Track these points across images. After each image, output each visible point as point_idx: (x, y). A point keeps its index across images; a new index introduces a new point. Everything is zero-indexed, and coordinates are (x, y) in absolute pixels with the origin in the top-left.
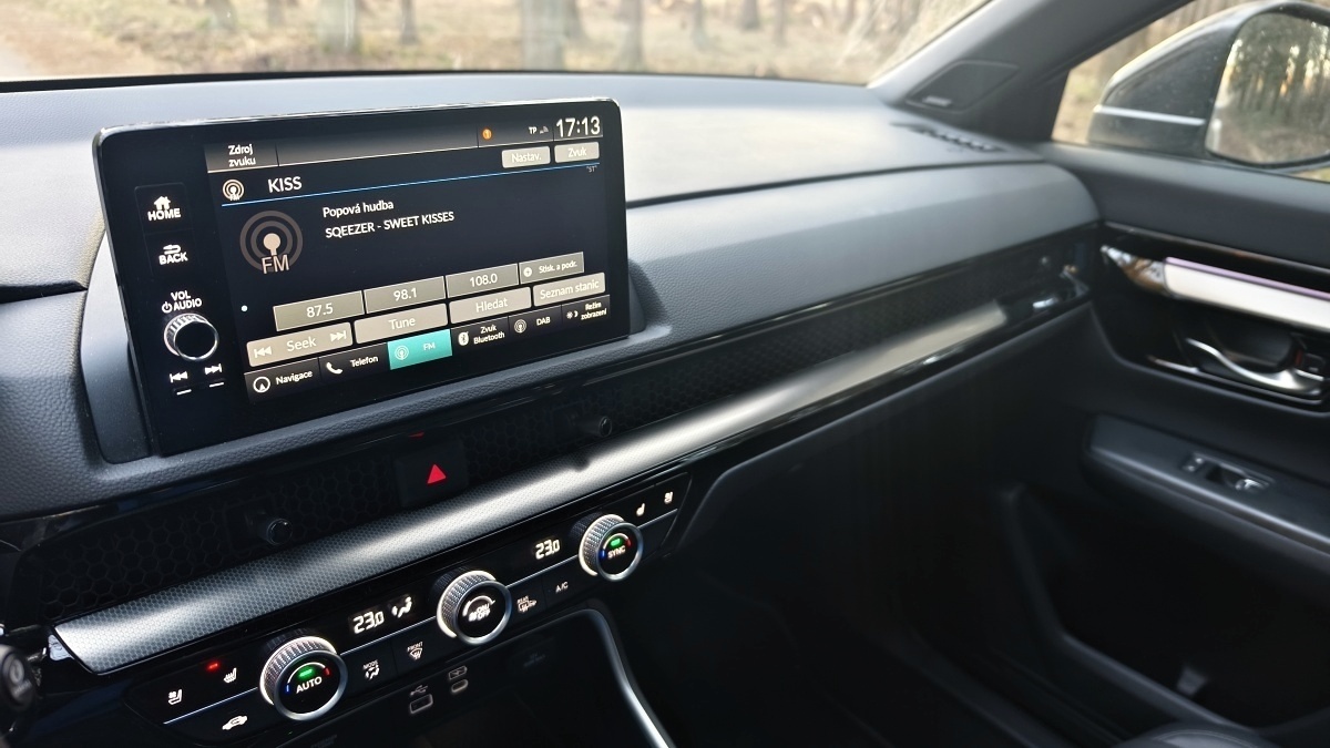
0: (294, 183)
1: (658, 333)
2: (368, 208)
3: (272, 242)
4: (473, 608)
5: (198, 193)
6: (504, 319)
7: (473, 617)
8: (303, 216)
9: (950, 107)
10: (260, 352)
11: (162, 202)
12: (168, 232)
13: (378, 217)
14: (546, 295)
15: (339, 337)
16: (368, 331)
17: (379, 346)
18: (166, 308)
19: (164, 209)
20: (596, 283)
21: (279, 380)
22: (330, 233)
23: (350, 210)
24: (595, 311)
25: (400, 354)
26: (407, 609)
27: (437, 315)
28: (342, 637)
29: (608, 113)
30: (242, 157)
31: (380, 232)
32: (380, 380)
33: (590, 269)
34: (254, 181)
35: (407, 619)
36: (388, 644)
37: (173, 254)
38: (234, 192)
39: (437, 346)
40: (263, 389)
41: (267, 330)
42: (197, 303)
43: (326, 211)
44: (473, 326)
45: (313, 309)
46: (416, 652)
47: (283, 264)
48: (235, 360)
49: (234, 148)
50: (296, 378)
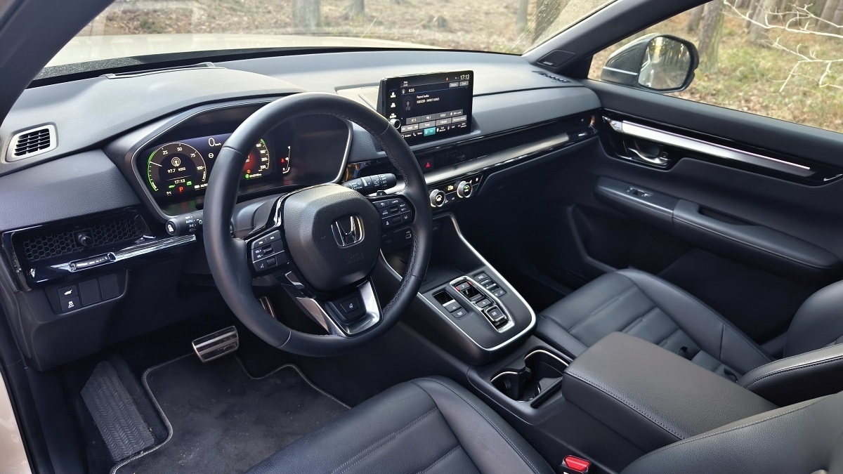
0: (413, 90)
1: (477, 132)
2: (425, 96)
3: (408, 103)
4: (438, 198)
5: (399, 92)
6: (445, 126)
8: (414, 96)
9: (552, 66)
10: (403, 129)
11: (393, 94)
12: (393, 100)
13: (426, 99)
14: (455, 120)
15: (416, 127)
16: (421, 126)
17: (422, 130)
18: (390, 117)
19: (393, 96)
20: (464, 118)
21: (406, 136)
22: (419, 102)
23: (422, 97)
24: (464, 125)
25: (426, 132)
27: (433, 123)
29: (471, 73)
30: (406, 84)
31: (426, 102)
32: (422, 138)
33: (464, 114)
34: (407, 89)
37: (394, 105)
38: (403, 92)
39: (432, 131)
40: (403, 138)
41: (404, 124)
42: (396, 116)
43: (419, 97)
44: (439, 127)
45: (413, 120)
47: (409, 109)
49: (405, 82)
50: (408, 136)
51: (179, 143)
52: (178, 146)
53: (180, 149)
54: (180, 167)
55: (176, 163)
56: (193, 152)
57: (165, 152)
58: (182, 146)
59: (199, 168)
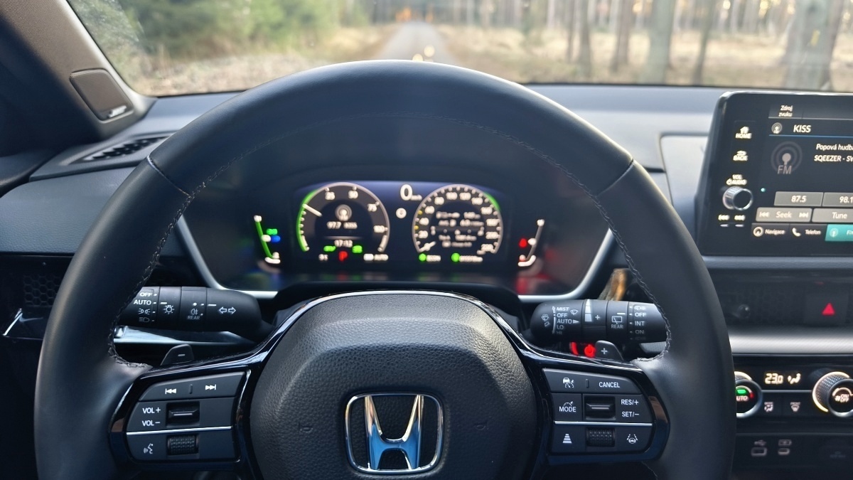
0: (806, 129)
2: (841, 148)
3: (787, 158)
4: (839, 394)
5: (761, 130)
7: (838, 399)
8: (806, 146)
10: (763, 214)
11: (745, 130)
12: (743, 144)
13: (844, 154)
15: (804, 215)
16: (820, 215)
17: (823, 227)
18: (729, 182)
19: (744, 133)
21: (768, 232)
22: (817, 158)
23: (830, 148)
25: (833, 233)
26: (797, 379)
30: (786, 112)
31: (843, 162)
32: (819, 245)
34: (787, 125)
35: (795, 386)
36: (781, 396)
37: (741, 156)
38: (777, 130)
40: (758, 234)
41: (769, 203)
42: (744, 182)
43: (819, 146)
45: (796, 198)
46: (795, 407)
47: (789, 171)
48: (751, 215)
49: (784, 108)
50: (776, 232)
51: (355, 185)
52: (351, 189)
53: (353, 195)
54: (348, 221)
55: (344, 214)
56: (374, 202)
58: (358, 190)
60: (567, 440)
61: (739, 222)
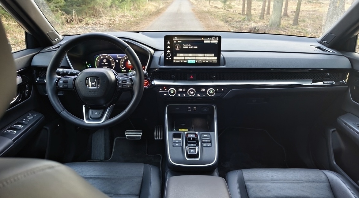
0: (181, 42)
1: (225, 67)
2: (188, 45)
3: (178, 47)
4: (191, 92)
5: (172, 42)
6: (202, 60)
7: (191, 93)
8: (181, 45)
9: (327, 42)
10: (175, 58)
11: (169, 42)
12: (169, 45)
13: (189, 46)
14: (208, 58)
15: (183, 58)
16: (186, 58)
17: (187, 60)
18: (167, 52)
19: (169, 43)
20: (216, 58)
21: (176, 61)
22: (184, 47)
23: (185, 45)
24: (215, 62)
25: (189, 62)
26: (185, 90)
27: (194, 58)
28: (177, 90)
30: (176, 39)
31: (189, 48)
32: (186, 64)
33: (215, 56)
34: (177, 41)
35: (184, 91)
36: (182, 93)
37: (169, 47)
38: (175, 42)
39: (193, 62)
40: (175, 62)
41: (176, 56)
42: (170, 52)
43: (183, 45)
44: (198, 60)
45: (181, 55)
46: (184, 95)
47: (178, 50)
48: (173, 59)
49: (176, 38)
50: (178, 61)
51: (107, 55)
52: (106, 56)
53: (107, 57)
54: (106, 63)
55: (105, 61)
56: (111, 58)
57: (102, 57)
58: (108, 56)
59: (112, 64)
60: (120, 86)
61: (167, 59)
